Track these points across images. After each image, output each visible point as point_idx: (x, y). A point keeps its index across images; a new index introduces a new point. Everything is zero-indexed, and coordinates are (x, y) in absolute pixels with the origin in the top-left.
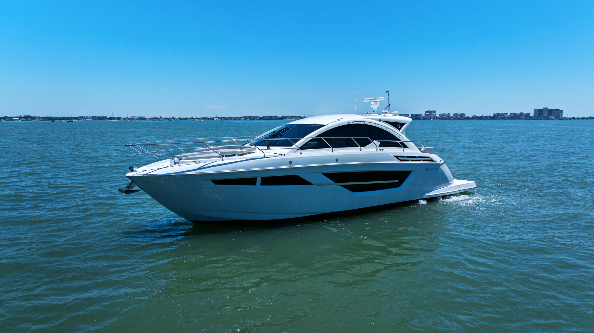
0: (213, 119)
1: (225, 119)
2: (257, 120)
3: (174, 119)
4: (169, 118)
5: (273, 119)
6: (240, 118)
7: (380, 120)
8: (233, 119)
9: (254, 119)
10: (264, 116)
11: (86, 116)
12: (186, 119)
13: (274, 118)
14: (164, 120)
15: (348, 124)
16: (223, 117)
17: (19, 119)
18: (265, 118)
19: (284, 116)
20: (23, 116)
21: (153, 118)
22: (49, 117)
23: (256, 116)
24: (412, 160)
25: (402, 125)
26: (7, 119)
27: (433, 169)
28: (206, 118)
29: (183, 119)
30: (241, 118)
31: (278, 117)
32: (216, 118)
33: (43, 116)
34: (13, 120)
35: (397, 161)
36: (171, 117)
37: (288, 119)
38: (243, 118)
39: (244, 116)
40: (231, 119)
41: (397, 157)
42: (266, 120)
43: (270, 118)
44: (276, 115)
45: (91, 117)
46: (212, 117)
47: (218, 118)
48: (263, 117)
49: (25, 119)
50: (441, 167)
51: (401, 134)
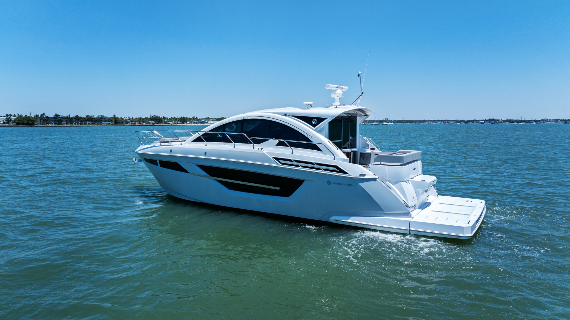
7: (286, 115)
11: (548, 118)
17: (484, 122)
20: (488, 119)
22: (511, 120)
24: (303, 167)
25: (320, 120)
26: (475, 122)
27: (342, 184)
33: (505, 119)
34: (479, 123)
35: (278, 165)
41: (277, 159)
45: (555, 119)
49: (489, 122)
50: (363, 185)
51: (315, 132)
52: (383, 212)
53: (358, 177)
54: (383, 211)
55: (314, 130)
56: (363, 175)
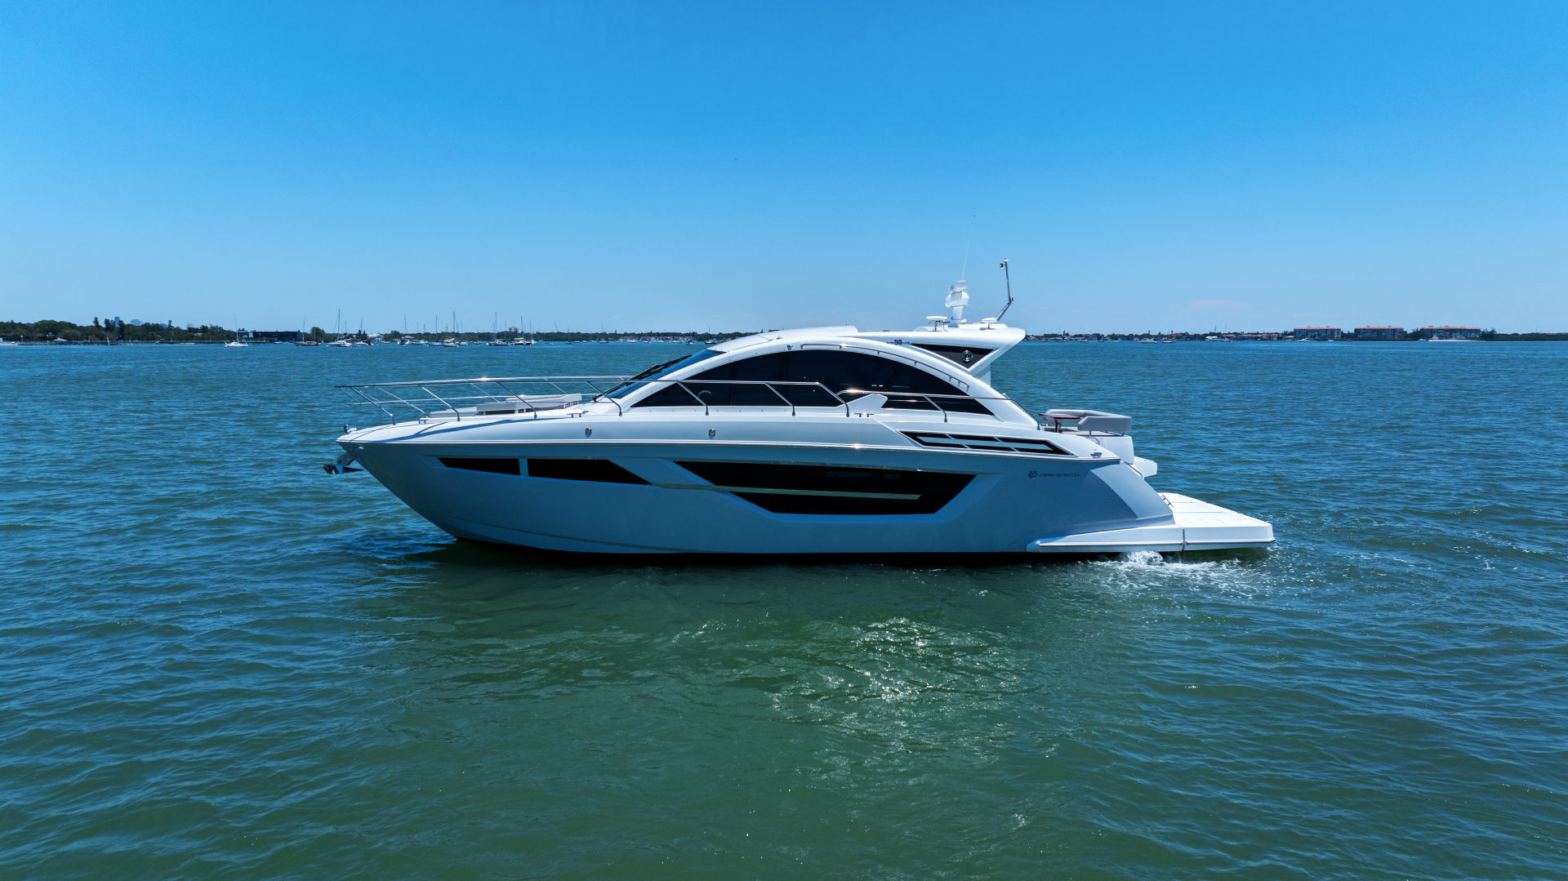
0: (1202, 337)
1: (1238, 337)
2: (1335, 340)
3: (1098, 337)
4: (1087, 337)
5: (1385, 339)
6: (1282, 337)
7: (898, 342)
8: (1262, 339)
9: (1325, 339)
10: (1356, 330)
12: (1130, 338)
13: (1390, 337)
14: (1071, 340)
15: (787, 350)
16: (1232, 332)
18: (1360, 336)
19: (1422, 329)
21: (1047, 336)
23: (1333, 331)
24: (973, 447)
27: (1060, 475)
28: (1184, 334)
29: (1123, 337)
30: (1286, 334)
31: (1401, 331)
32: (1212, 334)
35: (913, 447)
36: (1091, 333)
37: (1435, 337)
38: (1291, 334)
39: (1295, 330)
40: (1255, 337)
41: (913, 435)
42: (1361, 340)
43: (1375, 335)
44: (1394, 326)
46: (1201, 332)
47: (1219, 335)
48: (1352, 331)
50: (1098, 472)
51: (971, 378)
52: (1133, 519)
53: (1091, 458)
54: (1136, 517)
55: (970, 373)
56: (1099, 454)
